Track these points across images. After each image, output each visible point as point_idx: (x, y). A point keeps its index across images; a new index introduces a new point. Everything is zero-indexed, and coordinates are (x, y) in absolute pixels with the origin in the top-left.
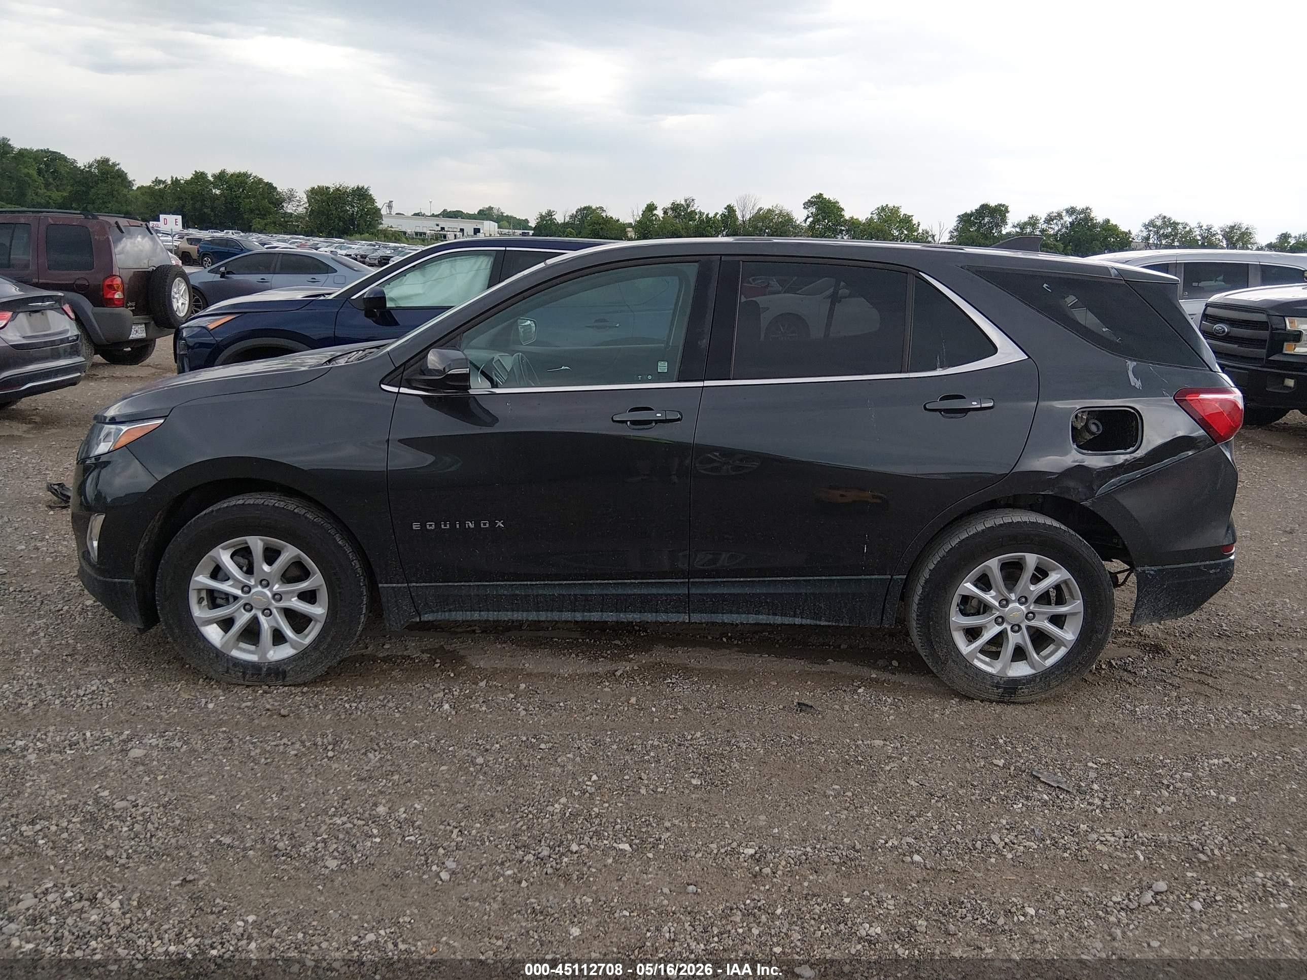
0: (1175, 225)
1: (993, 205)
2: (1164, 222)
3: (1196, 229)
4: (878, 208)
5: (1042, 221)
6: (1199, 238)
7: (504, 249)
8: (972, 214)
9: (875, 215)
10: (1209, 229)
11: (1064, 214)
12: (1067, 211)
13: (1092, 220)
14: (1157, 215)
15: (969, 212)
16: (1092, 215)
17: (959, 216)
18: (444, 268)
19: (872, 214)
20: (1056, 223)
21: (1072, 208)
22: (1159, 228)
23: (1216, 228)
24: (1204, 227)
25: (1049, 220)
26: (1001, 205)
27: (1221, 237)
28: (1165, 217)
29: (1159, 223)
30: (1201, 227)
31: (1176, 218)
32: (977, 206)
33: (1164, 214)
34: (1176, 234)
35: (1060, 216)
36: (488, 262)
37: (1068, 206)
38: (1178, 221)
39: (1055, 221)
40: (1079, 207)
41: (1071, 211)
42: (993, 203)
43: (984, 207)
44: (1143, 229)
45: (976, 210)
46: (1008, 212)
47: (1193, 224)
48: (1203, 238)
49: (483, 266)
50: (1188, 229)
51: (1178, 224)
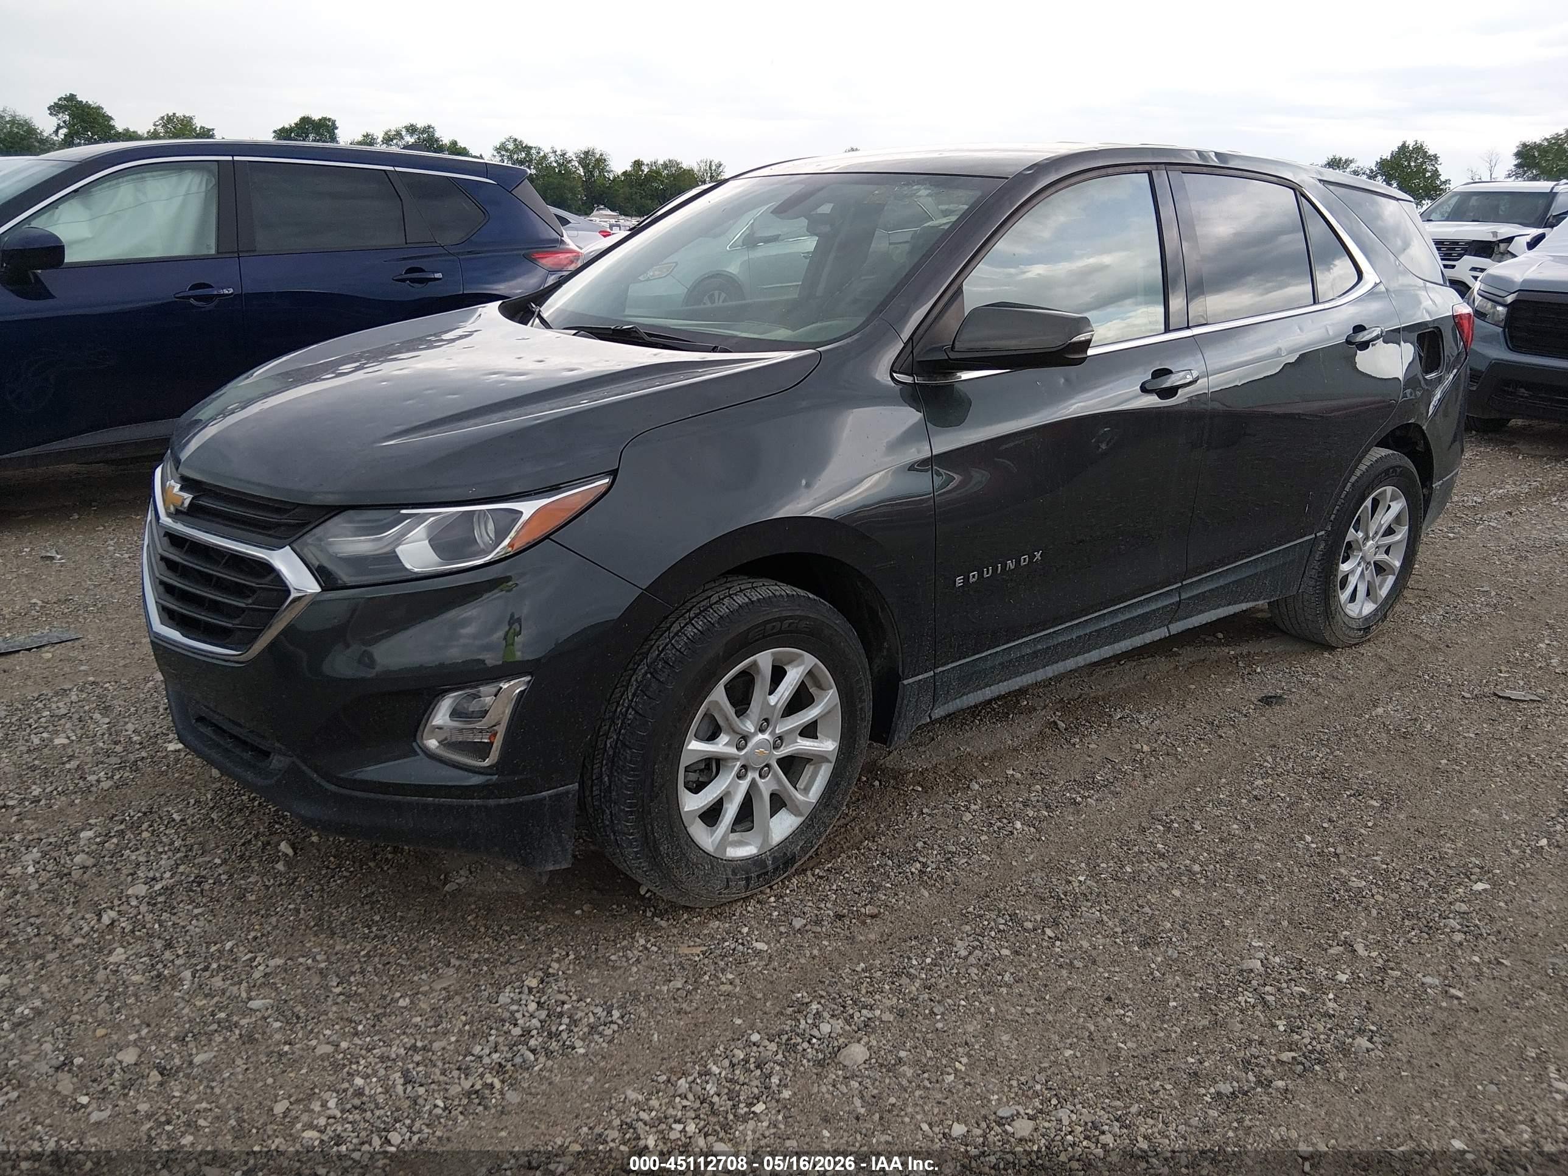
0: (528, 149)
1: (317, 119)
2: (516, 146)
3: (550, 155)
4: (163, 118)
5: (379, 140)
6: (555, 165)
7: (230, 158)
8: (291, 130)
9: (160, 127)
10: (563, 155)
11: (404, 133)
12: (407, 129)
13: (437, 140)
14: (507, 137)
15: (287, 126)
16: (437, 135)
17: (275, 132)
18: (125, 192)
19: (155, 125)
20: (397, 144)
21: (412, 125)
22: (512, 152)
23: (570, 154)
24: (559, 153)
25: (388, 139)
26: (325, 119)
27: (577, 165)
28: (515, 140)
29: (511, 146)
30: (555, 152)
31: (528, 141)
32: (297, 120)
33: (515, 136)
34: (531, 161)
35: (398, 134)
36: (202, 180)
37: (407, 123)
38: (530, 145)
39: (395, 141)
40: (420, 124)
41: (412, 129)
42: (316, 116)
43: (305, 121)
44: (495, 153)
45: (296, 124)
46: (337, 128)
47: (546, 149)
48: (559, 164)
49: (194, 189)
50: (542, 154)
51: (531, 148)
